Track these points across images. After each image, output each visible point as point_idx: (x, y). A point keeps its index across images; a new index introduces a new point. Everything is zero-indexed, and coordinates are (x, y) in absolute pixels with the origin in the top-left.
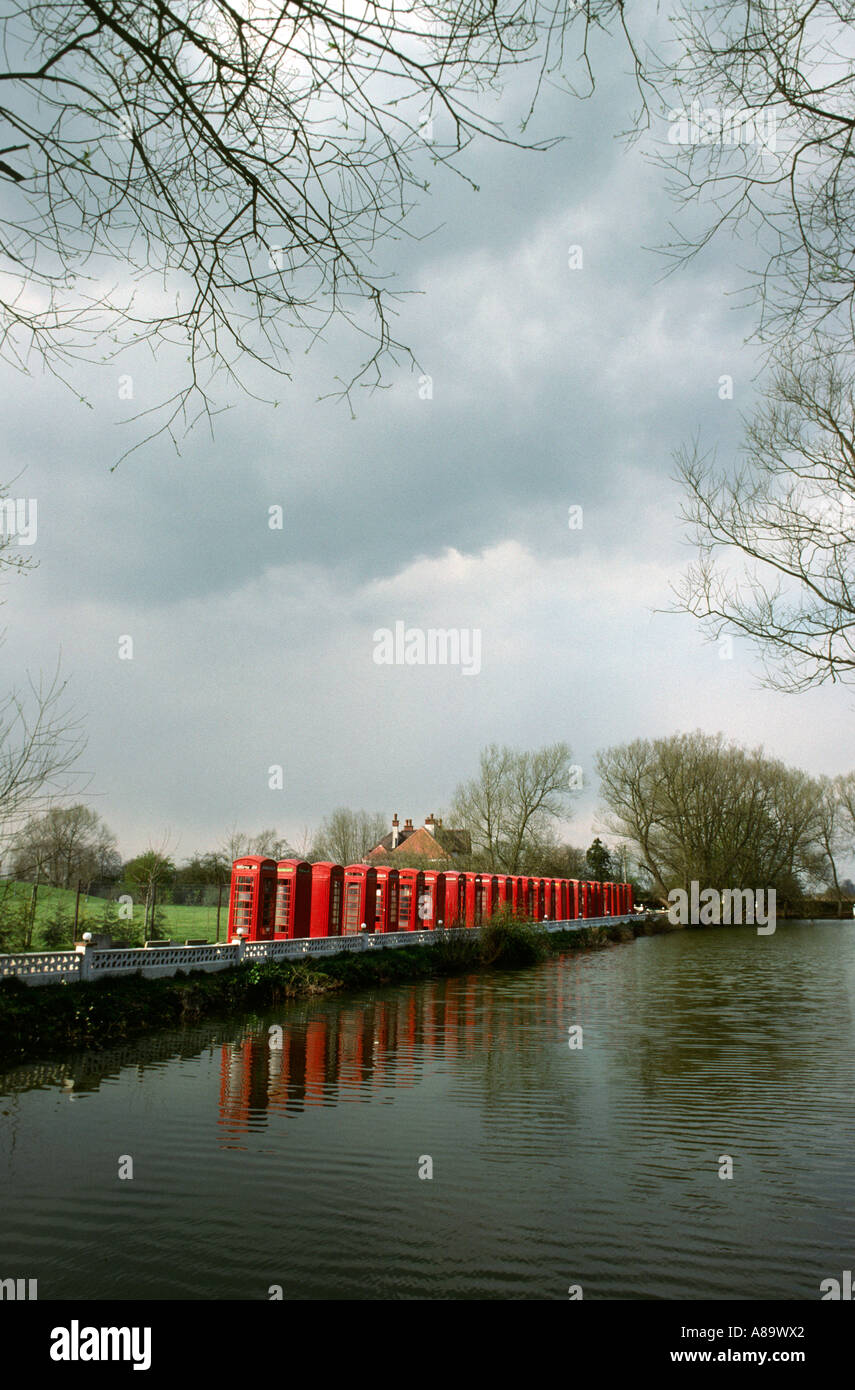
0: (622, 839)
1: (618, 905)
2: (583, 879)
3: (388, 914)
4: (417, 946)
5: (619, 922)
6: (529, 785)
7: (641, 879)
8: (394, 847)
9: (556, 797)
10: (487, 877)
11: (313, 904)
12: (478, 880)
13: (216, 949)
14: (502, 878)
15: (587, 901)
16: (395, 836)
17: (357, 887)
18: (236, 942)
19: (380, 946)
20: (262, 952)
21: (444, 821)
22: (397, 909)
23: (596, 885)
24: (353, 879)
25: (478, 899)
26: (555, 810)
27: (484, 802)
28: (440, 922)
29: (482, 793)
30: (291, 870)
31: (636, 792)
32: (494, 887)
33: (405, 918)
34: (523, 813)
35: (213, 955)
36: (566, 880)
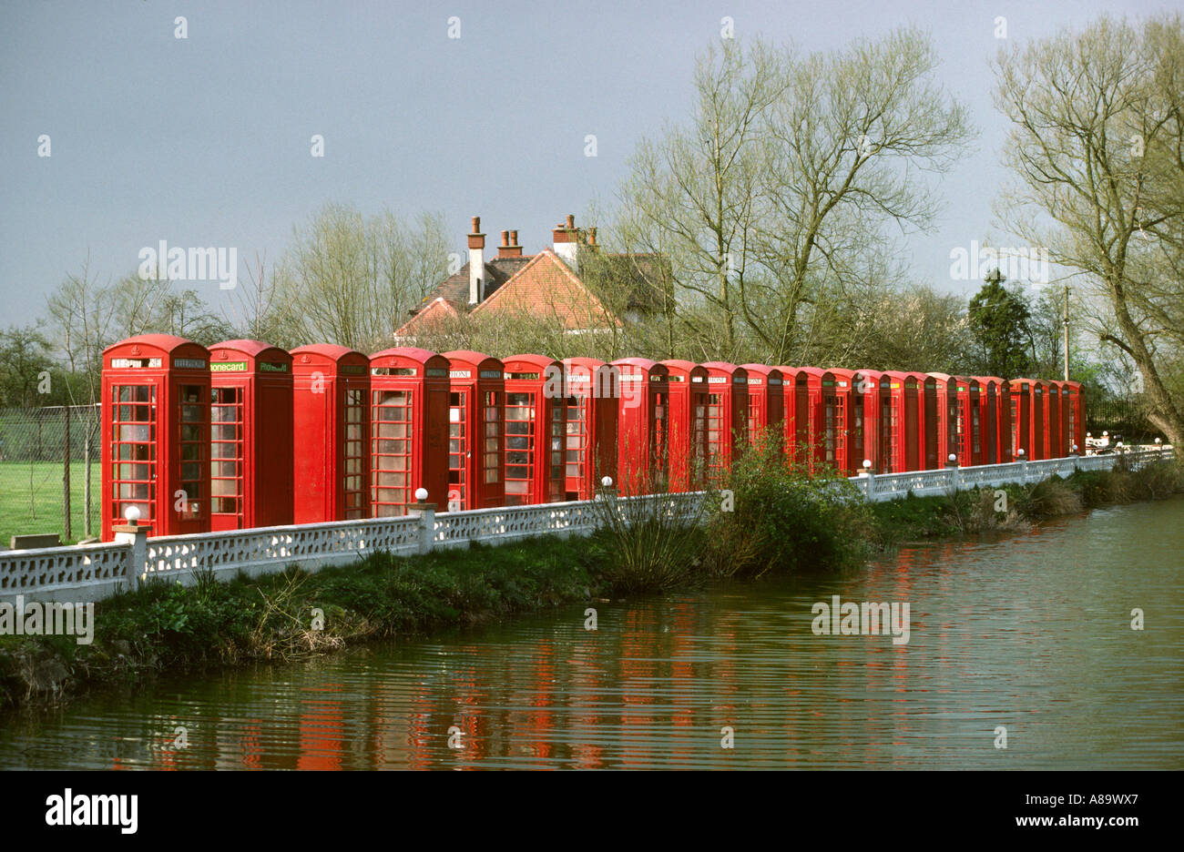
0: (1061, 270)
1: (1047, 432)
2: (963, 370)
3: (477, 466)
4: (551, 539)
5: (1048, 475)
6: (823, 139)
7: (1107, 369)
8: (473, 299)
9: (895, 168)
10: (720, 372)
11: (297, 445)
12: (698, 380)
13: (80, 555)
14: (757, 374)
15: (968, 426)
16: (477, 272)
17: (401, 402)
18: (124, 538)
19: (461, 542)
20: (187, 559)
21: (602, 233)
22: (500, 454)
23: (992, 384)
24: (391, 383)
25: (699, 423)
26: (892, 204)
27: (708, 183)
28: (607, 481)
29: (702, 162)
30: (241, 367)
31: (1099, 154)
32: (739, 394)
33: (520, 473)
34: (809, 209)
35: (74, 569)
36: (918, 375)
